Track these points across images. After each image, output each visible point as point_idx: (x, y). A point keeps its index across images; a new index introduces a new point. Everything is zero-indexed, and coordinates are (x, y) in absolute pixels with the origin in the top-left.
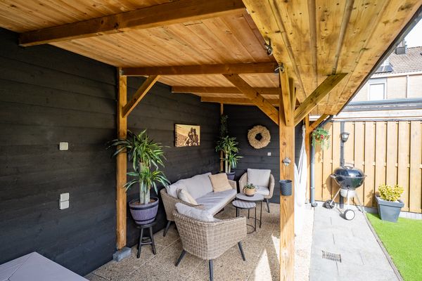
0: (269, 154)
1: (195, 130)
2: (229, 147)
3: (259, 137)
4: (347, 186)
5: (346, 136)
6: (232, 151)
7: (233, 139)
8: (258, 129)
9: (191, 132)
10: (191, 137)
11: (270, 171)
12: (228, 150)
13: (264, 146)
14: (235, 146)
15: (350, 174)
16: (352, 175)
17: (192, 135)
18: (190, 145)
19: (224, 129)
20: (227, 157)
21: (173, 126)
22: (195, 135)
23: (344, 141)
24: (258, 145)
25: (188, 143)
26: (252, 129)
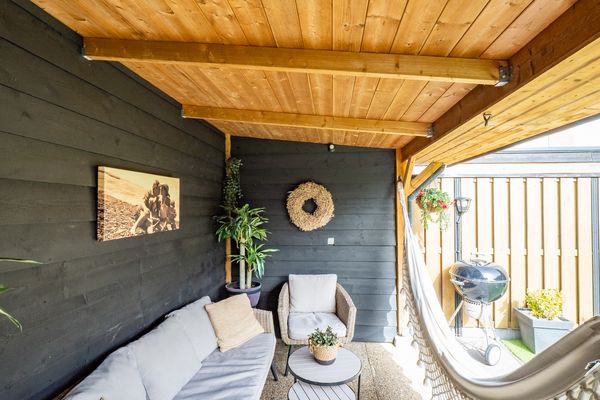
0: (331, 241)
1: (165, 189)
2: (248, 228)
3: (311, 207)
4: (479, 298)
5: (464, 204)
6: (253, 237)
7: (257, 211)
8: (309, 190)
9: (156, 194)
10: (154, 208)
11: (334, 277)
12: (244, 237)
13: (321, 225)
14: (259, 227)
15: (485, 275)
16: (490, 278)
17: (156, 200)
18: (150, 230)
19: (233, 189)
20: (243, 253)
21: (89, 175)
22: (167, 201)
23: (460, 213)
24: (308, 223)
25: (144, 225)
26: (297, 190)
